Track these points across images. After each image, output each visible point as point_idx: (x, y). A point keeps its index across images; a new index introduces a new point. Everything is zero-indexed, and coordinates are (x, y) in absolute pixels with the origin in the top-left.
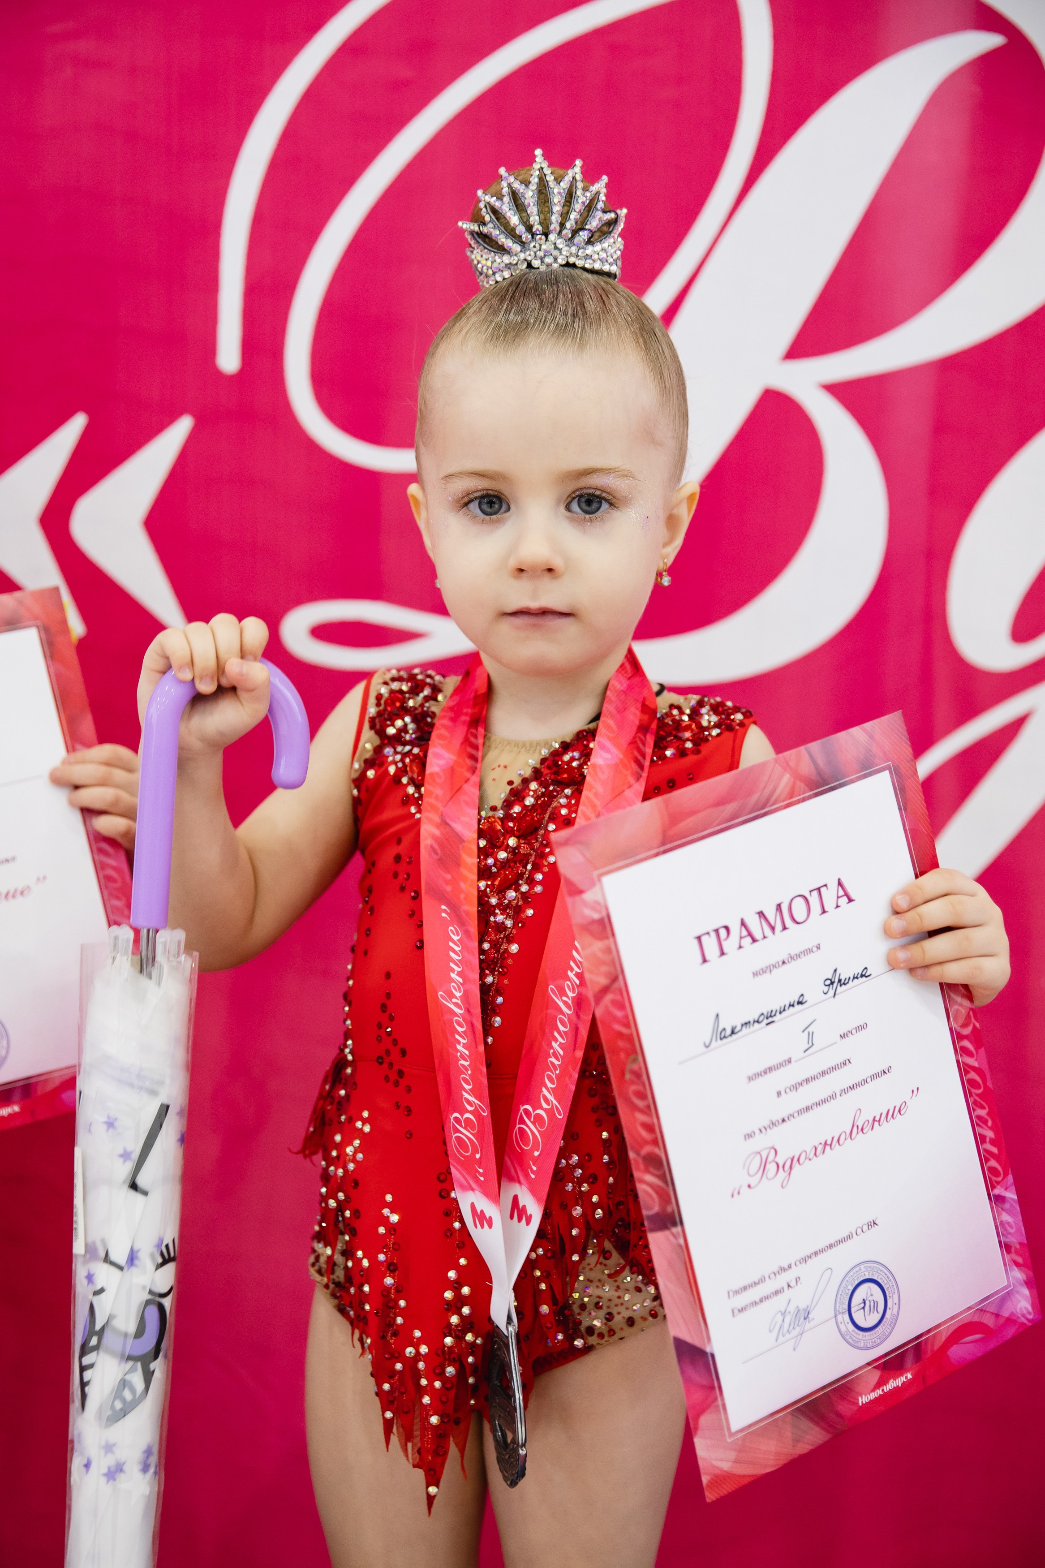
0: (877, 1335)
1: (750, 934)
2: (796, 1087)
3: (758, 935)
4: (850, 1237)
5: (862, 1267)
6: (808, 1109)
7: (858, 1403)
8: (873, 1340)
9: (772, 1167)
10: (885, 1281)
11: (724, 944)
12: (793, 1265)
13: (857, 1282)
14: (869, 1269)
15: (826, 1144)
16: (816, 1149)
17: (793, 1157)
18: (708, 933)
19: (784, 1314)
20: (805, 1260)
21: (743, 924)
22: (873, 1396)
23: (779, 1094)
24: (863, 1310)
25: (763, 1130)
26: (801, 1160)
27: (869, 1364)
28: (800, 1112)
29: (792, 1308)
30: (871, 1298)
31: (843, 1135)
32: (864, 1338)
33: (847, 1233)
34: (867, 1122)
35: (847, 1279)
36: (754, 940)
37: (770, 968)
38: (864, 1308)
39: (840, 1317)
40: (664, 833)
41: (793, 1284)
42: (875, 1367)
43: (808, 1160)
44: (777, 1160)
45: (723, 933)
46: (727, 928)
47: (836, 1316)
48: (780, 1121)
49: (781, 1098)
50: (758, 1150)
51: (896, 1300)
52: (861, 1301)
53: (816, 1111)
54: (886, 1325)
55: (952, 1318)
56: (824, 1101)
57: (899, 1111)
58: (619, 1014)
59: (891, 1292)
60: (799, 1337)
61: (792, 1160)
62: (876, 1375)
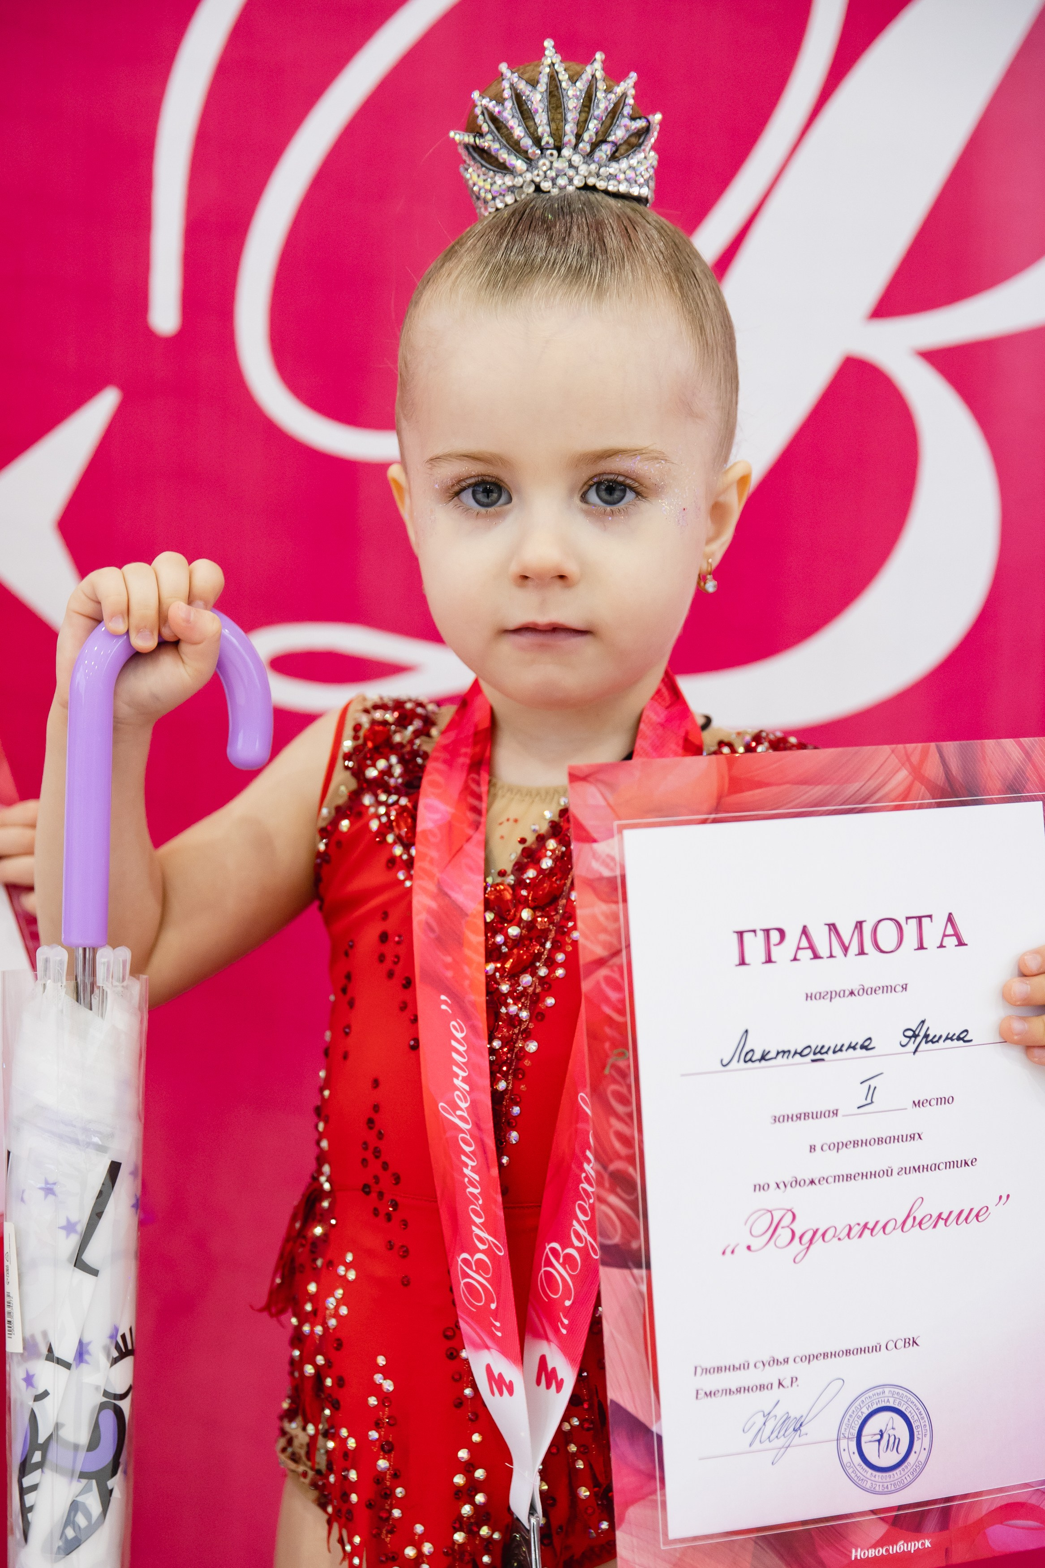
0: (892, 1479)
1: (812, 947)
2: (838, 1147)
3: (823, 951)
4: (876, 1349)
5: (887, 1390)
6: (849, 1177)
7: (851, 1557)
8: (885, 1485)
9: (784, 1235)
10: (916, 1417)
11: (774, 949)
12: (791, 1361)
13: (875, 1407)
14: (896, 1396)
15: (865, 1226)
16: (850, 1229)
17: (817, 1230)
18: (754, 931)
19: (767, 1415)
20: (809, 1359)
21: (805, 931)
22: (872, 1553)
23: (812, 1148)
24: (877, 1443)
25: (782, 1186)
26: (827, 1237)
27: (874, 1512)
28: (837, 1178)
29: (779, 1412)
30: (891, 1432)
31: (892, 1223)
32: (873, 1478)
33: (874, 1344)
34: (929, 1216)
35: (863, 1398)
36: (816, 956)
37: (832, 995)
38: (879, 1441)
39: (843, 1443)
40: (720, 798)
41: (787, 1383)
42: (882, 1519)
43: (836, 1239)
44: (793, 1226)
45: (775, 936)
46: (782, 932)
47: (837, 1440)
48: (808, 1182)
49: (813, 1154)
50: (770, 1208)
51: (926, 1444)
52: (878, 1432)
53: (860, 1183)
54: (906, 1470)
55: (1001, 1490)
56: (874, 1175)
57: (977, 1216)
58: (613, 995)
59: (920, 1433)
60: (783, 1450)
61: (815, 1233)
62: (881, 1529)
